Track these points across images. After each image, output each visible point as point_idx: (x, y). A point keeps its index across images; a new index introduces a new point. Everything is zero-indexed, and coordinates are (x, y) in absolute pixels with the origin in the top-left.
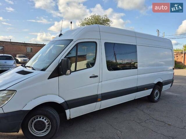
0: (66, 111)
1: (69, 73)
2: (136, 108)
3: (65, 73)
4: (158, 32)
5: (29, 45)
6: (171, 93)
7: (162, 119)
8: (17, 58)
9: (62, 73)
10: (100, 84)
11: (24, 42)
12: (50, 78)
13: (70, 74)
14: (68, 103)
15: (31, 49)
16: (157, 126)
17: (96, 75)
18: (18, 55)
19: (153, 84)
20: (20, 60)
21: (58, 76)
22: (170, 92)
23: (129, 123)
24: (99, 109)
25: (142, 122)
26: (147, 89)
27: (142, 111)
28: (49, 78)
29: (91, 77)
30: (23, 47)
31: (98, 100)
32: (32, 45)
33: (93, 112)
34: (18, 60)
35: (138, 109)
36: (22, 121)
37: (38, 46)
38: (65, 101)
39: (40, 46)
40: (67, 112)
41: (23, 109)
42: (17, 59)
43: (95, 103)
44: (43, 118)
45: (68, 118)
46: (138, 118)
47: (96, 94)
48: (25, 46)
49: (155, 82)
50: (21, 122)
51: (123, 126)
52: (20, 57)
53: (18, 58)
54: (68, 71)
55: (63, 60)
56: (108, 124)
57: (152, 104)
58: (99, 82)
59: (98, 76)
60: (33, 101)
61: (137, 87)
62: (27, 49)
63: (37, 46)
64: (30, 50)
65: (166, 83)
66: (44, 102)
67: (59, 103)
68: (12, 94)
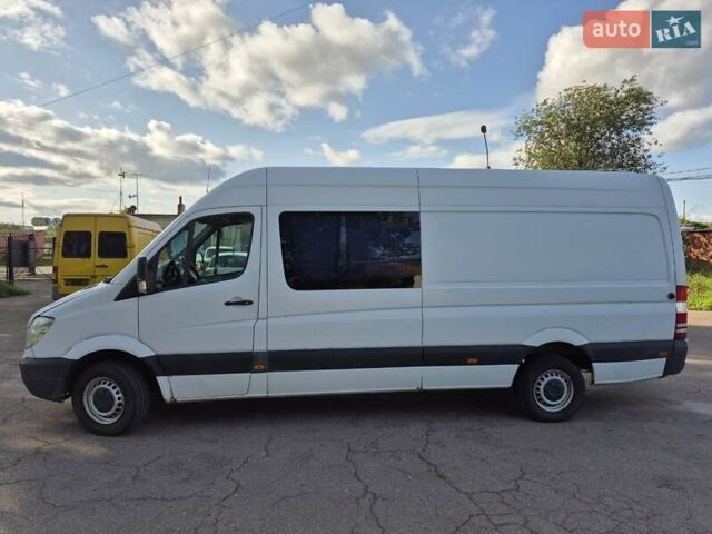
0: (158, 378)
10: (261, 324)
12: (120, 298)
14: (162, 361)
17: (245, 299)
19: (523, 349)
24: (265, 394)
28: (118, 299)
29: (228, 304)
31: (257, 367)
38: (156, 355)
40: (162, 381)
41: (66, 357)
43: (246, 375)
44: (114, 388)
45: (166, 397)
47: (249, 350)
49: (535, 342)
58: (258, 319)
59: (252, 303)
61: (422, 348)
67: (139, 356)
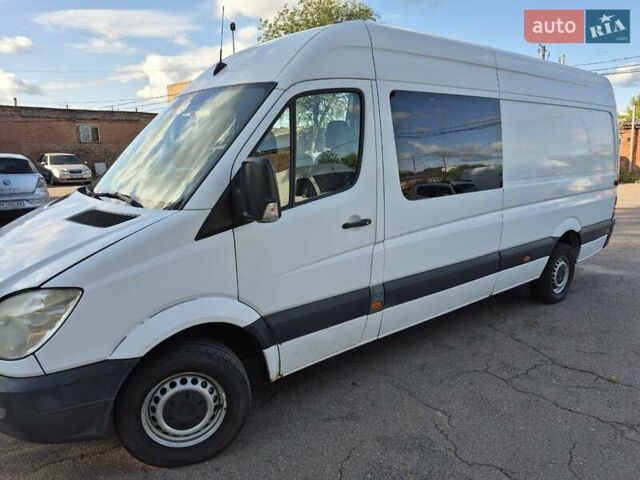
0: (266, 351)
1: (276, 212)
2: (490, 326)
3: (259, 216)
4: (544, 55)
5: (84, 116)
6: (599, 270)
7: (583, 362)
8: (46, 167)
9: (245, 214)
10: (379, 248)
11: (65, 108)
12: (203, 234)
13: (280, 216)
14: (272, 323)
15: (95, 131)
16: (571, 386)
17: (363, 218)
18: (48, 155)
19: (551, 240)
20: (57, 171)
21: (233, 226)
22: (596, 264)
23: (472, 384)
24: (375, 338)
25: (517, 376)
26: (532, 259)
27: (512, 336)
28: (200, 236)
29: (346, 226)
30: (63, 123)
31: (373, 306)
32: (95, 117)
33: (356, 348)
34: (50, 174)
35: (498, 330)
36: (114, 398)
37: (119, 120)
38: (263, 318)
39: (124, 118)
40: (271, 353)
41: (114, 357)
42: (47, 170)
43: (362, 319)
44: (194, 382)
45: (273, 376)
46: (502, 363)
47: (366, 285)
48: (70, 119)
49: (559, 233)
50: (112, 404)
51: (453, 395)
52: (55, 161)
53: (48, 167)
54: (271, 205)
55: (248, 165)
56: (398, 388)
57: (543, 308)
58: (375, 243)
59: (370, 221)
60: (148, 322)
61: (499, 252)
62: (78, 130)
63: (116, 118)
64: (90, 134)
65: (593, 234)
66: (190, 326)
67: (242, 326)
68: (67, 302)
